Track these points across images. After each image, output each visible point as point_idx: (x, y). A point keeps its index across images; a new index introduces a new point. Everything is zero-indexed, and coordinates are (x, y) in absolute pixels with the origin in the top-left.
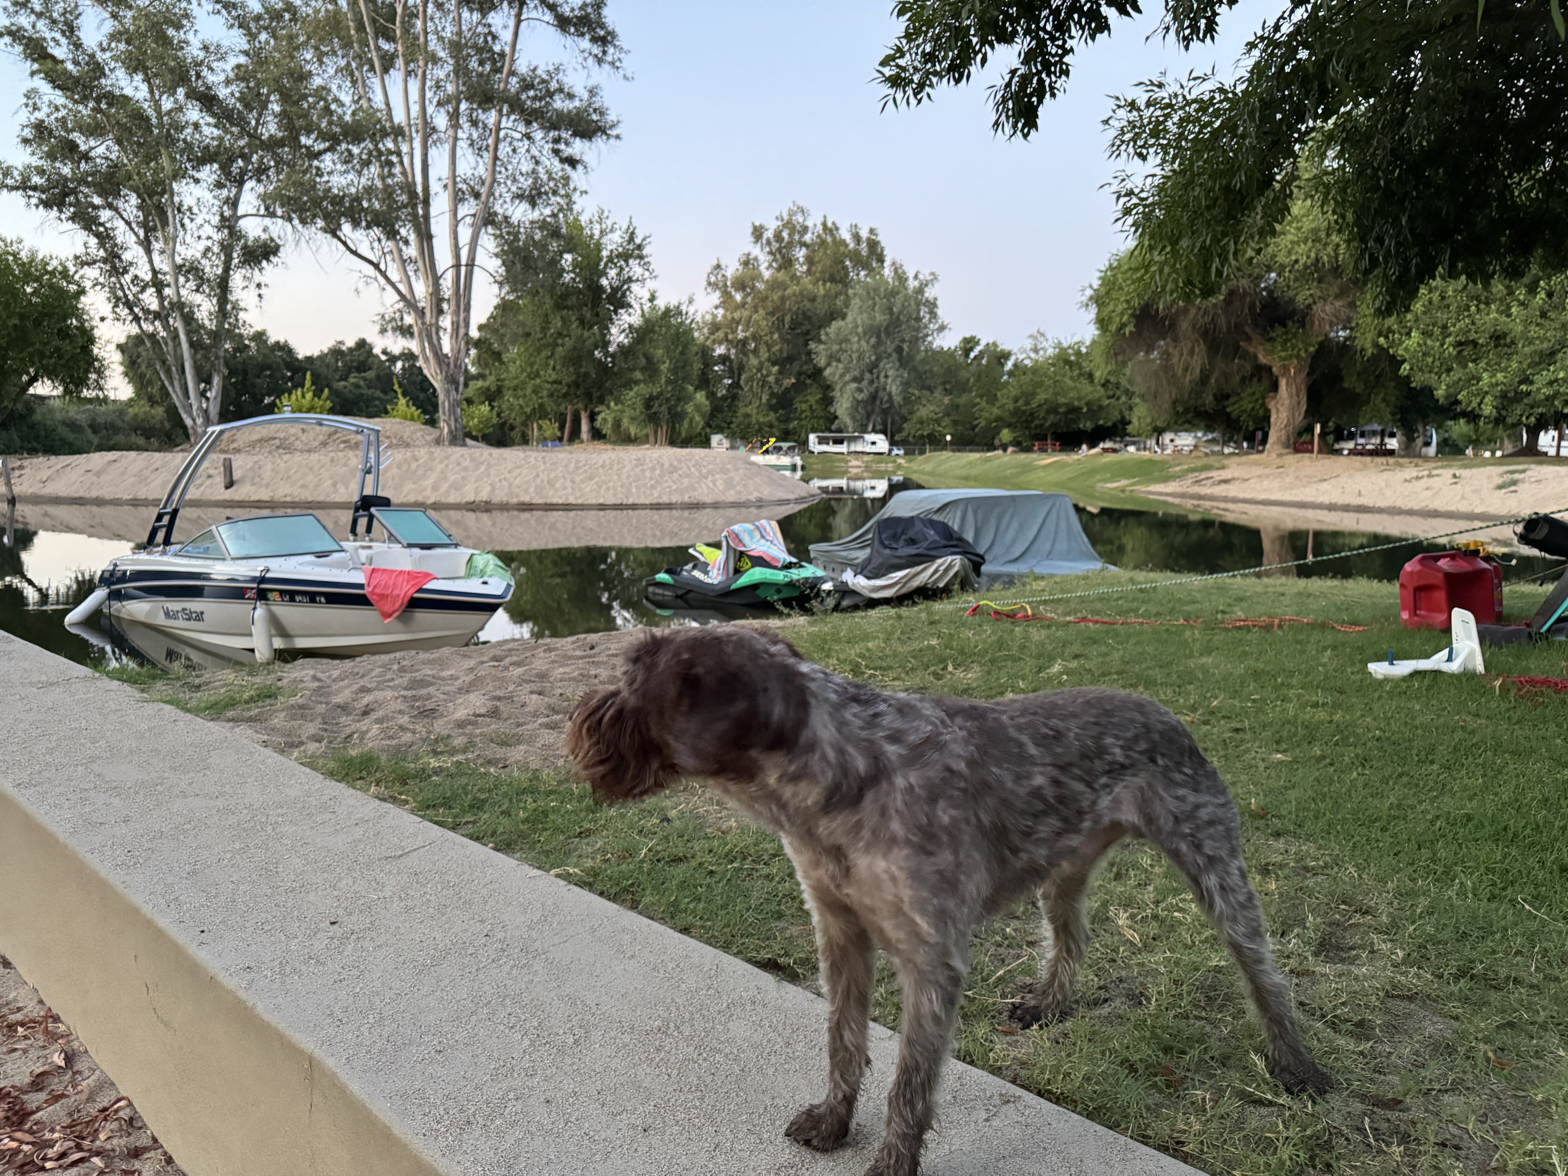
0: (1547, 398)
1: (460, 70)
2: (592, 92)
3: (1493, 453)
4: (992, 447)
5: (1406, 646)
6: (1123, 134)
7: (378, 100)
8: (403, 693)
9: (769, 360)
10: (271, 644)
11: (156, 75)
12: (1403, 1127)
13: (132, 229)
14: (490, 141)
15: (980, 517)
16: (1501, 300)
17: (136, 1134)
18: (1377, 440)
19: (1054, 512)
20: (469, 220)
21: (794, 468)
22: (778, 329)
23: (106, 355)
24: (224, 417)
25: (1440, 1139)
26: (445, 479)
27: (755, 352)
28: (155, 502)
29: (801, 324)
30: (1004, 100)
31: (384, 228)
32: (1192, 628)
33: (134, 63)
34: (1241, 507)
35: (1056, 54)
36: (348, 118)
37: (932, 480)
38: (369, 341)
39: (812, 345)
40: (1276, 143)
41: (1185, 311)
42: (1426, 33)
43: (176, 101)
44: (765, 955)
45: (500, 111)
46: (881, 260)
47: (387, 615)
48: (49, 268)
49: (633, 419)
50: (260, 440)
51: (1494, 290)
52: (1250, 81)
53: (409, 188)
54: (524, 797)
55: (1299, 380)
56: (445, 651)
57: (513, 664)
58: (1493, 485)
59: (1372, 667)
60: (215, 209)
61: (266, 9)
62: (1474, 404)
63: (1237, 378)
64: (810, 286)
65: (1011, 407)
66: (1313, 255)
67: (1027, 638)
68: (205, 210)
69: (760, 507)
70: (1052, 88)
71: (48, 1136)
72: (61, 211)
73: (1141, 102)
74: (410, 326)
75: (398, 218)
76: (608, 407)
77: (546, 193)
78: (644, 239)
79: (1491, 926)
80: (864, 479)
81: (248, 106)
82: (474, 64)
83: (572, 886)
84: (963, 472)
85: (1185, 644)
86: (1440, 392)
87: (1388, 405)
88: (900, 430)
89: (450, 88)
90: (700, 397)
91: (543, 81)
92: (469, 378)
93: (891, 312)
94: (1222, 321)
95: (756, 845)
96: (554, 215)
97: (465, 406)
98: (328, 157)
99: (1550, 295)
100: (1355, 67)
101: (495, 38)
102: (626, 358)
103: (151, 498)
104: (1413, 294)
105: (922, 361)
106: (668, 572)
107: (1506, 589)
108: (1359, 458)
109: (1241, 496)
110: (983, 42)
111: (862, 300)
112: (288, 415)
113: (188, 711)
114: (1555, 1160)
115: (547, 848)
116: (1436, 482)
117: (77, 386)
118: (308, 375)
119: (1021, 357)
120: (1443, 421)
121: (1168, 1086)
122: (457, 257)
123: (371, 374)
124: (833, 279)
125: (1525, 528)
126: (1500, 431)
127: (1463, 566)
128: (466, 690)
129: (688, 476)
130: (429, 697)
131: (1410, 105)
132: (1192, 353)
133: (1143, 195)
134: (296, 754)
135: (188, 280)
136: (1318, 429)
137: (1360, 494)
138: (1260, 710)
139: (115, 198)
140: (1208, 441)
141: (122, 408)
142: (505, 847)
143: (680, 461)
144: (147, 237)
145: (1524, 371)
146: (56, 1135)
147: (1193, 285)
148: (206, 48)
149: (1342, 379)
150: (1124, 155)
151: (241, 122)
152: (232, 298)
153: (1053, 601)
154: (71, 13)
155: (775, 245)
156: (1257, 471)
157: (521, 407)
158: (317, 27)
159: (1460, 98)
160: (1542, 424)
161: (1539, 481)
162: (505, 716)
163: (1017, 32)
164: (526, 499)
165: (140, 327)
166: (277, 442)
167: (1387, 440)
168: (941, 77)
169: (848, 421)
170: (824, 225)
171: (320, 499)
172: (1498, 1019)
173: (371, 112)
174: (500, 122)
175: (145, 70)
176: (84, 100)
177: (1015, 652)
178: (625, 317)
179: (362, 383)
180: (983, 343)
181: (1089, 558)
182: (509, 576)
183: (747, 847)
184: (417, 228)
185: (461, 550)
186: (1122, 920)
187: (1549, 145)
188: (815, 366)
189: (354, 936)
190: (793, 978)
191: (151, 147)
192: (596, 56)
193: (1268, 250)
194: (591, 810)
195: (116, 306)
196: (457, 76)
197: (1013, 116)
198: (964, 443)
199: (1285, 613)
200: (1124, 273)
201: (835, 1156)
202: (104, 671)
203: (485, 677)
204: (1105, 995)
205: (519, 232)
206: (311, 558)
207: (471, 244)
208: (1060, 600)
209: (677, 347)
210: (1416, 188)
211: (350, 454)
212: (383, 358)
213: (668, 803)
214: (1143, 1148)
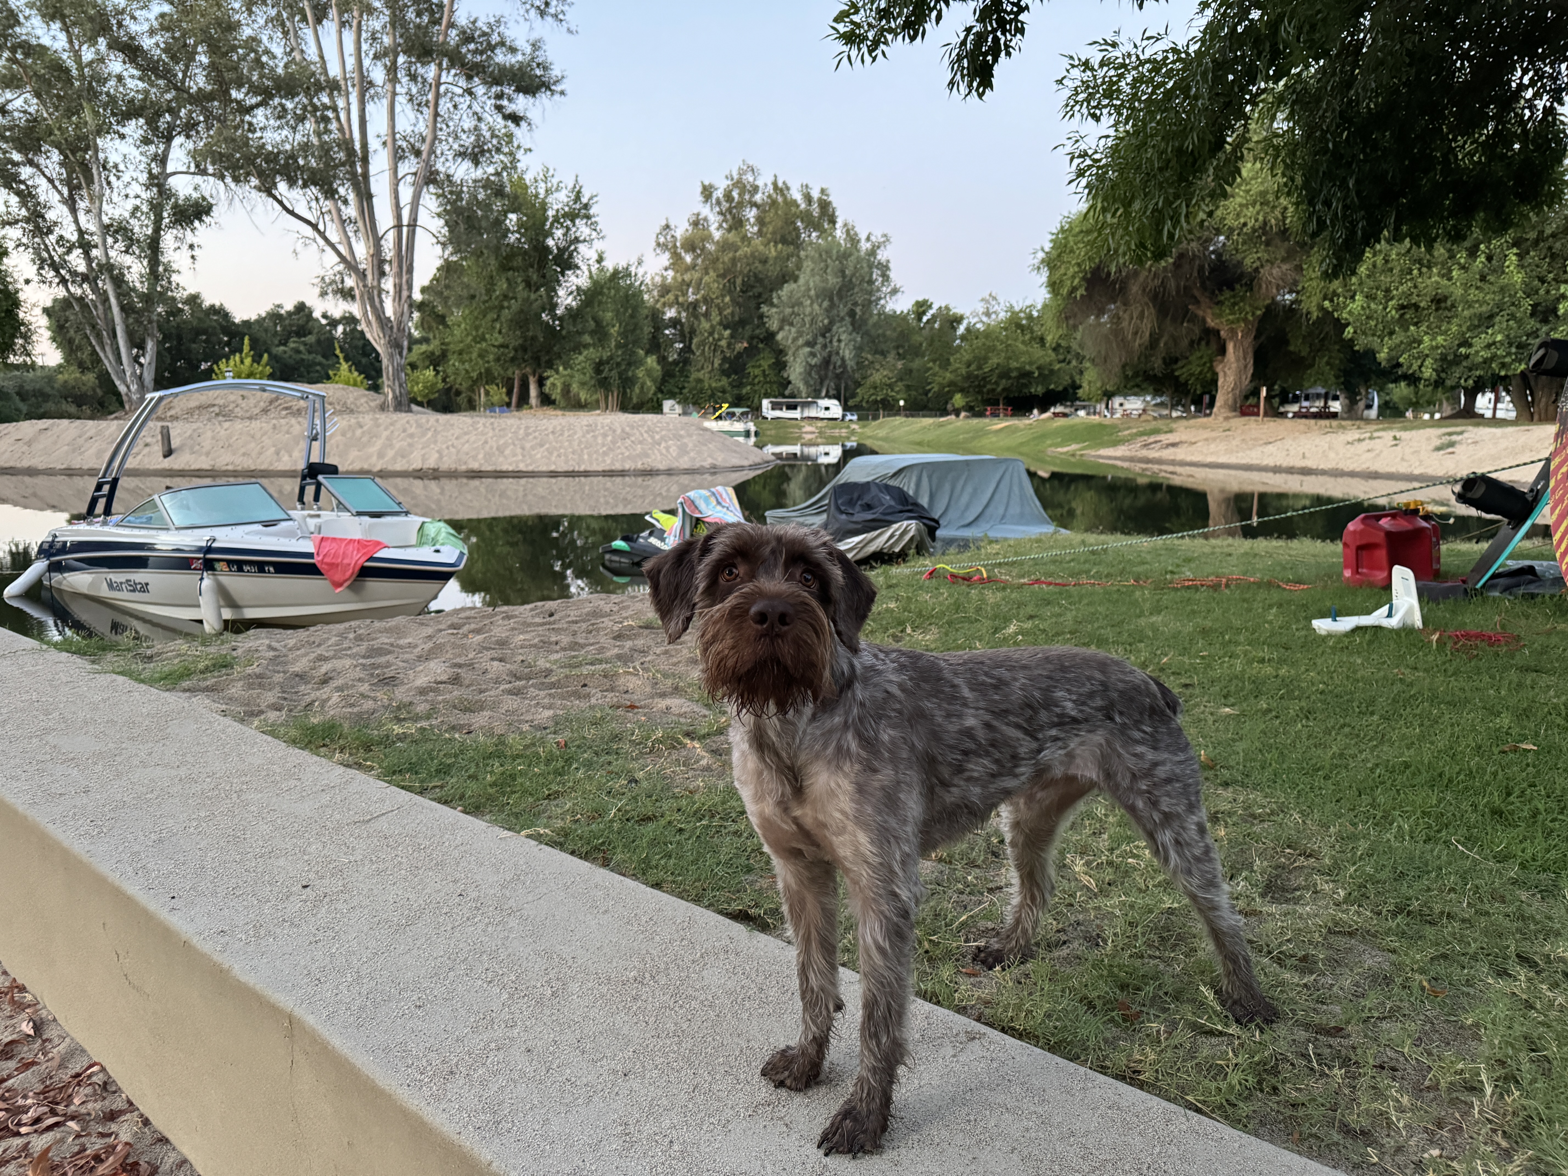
0: (1485, 361)
1: (397, 21)
2: (535, 46)
3: (1432, 416)
4: (944, 412)
5: (1349, 604)
6: (1077, 94)
7: (312, 53)
8: (361, 661)
9: (720, 323)
10: (220, 615)
11: (74, 24)
12: (1344, 1052)
13: (55, 187)
14: (430, 97)
15: (935, 481)
16: (1443, 264)
17: (110, 1098)
18: (1320, 403)
19: (1007, 476)
20: (410, 179)
21: (747, 434)
22: (730, 292)
23: (33, 320)
24: (160, 384)
25: (1378, 1062)
26: (391, 446)
27: (707, 315)
28: (92, 472)
29: (753, 287)
30: (959, 59)
31: (322, 187)
32: (1142, 588)
33: (51, 11)
34: (1188, 470)
35: (1012, 12)
36: (280, 71)
37: (886, 445)
38: (308, 304)
39: (764, 309)
40: (1228, 105)
41: (1136, 274)
43: (98, 52)
44: (736, 907)
45: (440, 65)
46: (833, 221)
47: (337, 585)
49: (583, 384)
50: (199, 407)
51: (1436, 253)
52: (1203, 41)
53: (346, 144)
54: (491, 762)
55: (1246, 344)
56: (400, 620)
57: (473, 631)
58: (1432, 447)
59: (1317, 624)
60: (142, 166)
62: (1415, 367)
63: (1185, 343)
64: (761, 248)
65: (964, 371)
66: (1261, 218)
67: (983, 600)
68: (131, 167)
69: (714, 473)
70: (1007, 47)
71: (20, 1102)
73: (1095, 62)
74: (352, 289)
75: (335, 177)
76: (557, 372)
77: (489, 151)
78: (591, 198)
79: (1427, 865)
80: (818, 445)
81: (175, 58)
82: (411, 15)
83: (543, 846)
84: (917, 438)
85: (1135, 604)
86: (1382, 356)
87: (1332, 368)
88: (854, 395)
89: (387, 40)
90: (651, 361)
91: (484, 34)
92: (413, 342)
93: (844, 275)
94: (1172, 285)
95: (723, 803)
96: (498, 174)
97: (409, 371)
98: (260, 112)
99: (1489, 258)
100: (1306, 28)
102: (574, 321)
103: (85, 467)
104: (1358, 258)
105: (875, 325)
106: (624, 539)
107: (1444, 547)
108: (1304, 421)
109: (1189, 459)
111: (814, 262)
112: (230, 381)
113: (142, 681)
114: (1484, 1078)
115: (517, 810)
116: (1377, 444)
118: (246, 341)
119: (973, 321)
120: (1385, 384)
121: (1125, 1021)
122: (399, 217)
123: (311, 339)
124: (784, 241)
125: (1463, 487)
126: (1440, 394)
127: (1403, 525)
128: (425, 658)
129: (641, 442)
130: (388, 665)
131: (1359, 67)
132: (1141, 316)
133: (1097, 156)
134: (256, 723)
135: (116, 241)
136: (1264, 392)
137: (1304, 457)
138: (1209, 666)
139: (35, 154)
140: (1156, 405)
141: (51, 374)
142: (474, 809)
143: (632, 427)
144: (71, 195)
145: (1464, 334)
146: (29, 1101)
147: (1146, 248)
149: (1287, 343)
150: (1078, 116)
151: (167, 74)
152: (164, 259)
153: (1006, 564)
155: (725, 205)
156: (1207, 434)
157: (467, 371)
159: (1407, 60)
160: (1479, 387)
161: (1475, 443)
162: (467, 682)
164: (475, 466)
165: (68, 290)
166: (216, 409)
167: (1330, 403)
168: (896, 35)
169: (802, 386)
170: (775, 184)
171: (263, 467)
172: (1432, 952)
173: (305, 65)
174: (440, 76)
175: (63, 18)
177: (972, 614)
178: (573, 279)
179: (302, 348)
180: (935, 307)
181: (1041, 522)
182: (460, 543)
183: (715, 805)
184: (356, 187)
185: (412, 518)
186: (1079, 866)
187: (1492, 108)
188: (767, 330)
189: (327, 899)
190: (764, 927)
191: (72, 100)
192: (538, 8)
193: (1219, 213)
194: (559, 773)
195: (41, 268)
196: (394, 27)
197: (969, 75)
198: (917, 408)
199: (1232, 573)
200: (1075, 236)
201: (810, 1093)
202: (48, 643)
203: (444, 644)
204: (1064, 938)
205: (462, 192)
206: (258, 527)
207: (412, 203)
208: (1014, 563)
209: (626, 310)
210: (1363, 151)
211: (293, 421)
212: (324, 322)
213: (634, 765)
214: (1102, 1078)
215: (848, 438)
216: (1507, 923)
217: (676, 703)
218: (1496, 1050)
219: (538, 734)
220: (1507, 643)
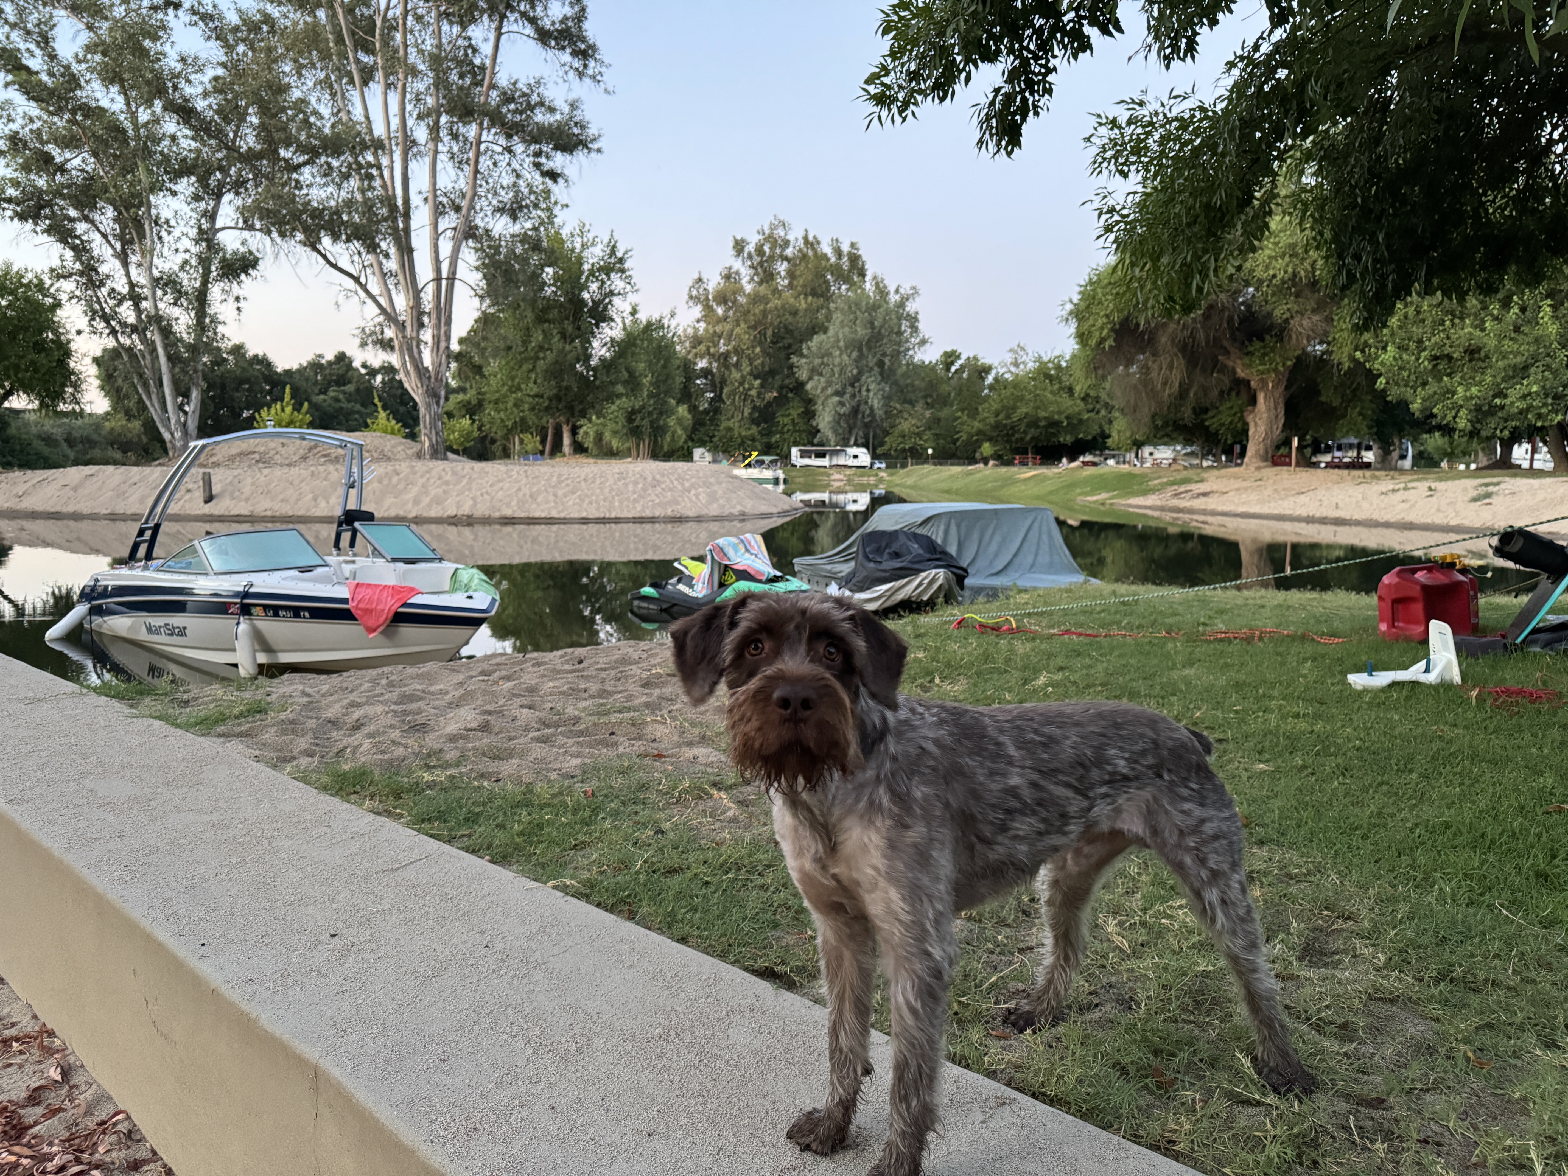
0: (1521, 412)
1: (440, 83)
2: (573, 106)
3: (1468, 466)
4: (972, 461)
5: (1385, 658)
6: (1105, 151)
7: (358, 113)
8: (393, 707)
9: (751, 373)
10: (255, 659)
11: (132, 87)
12: (1386, 1125)
13: (108, 242)
14: (471, 154)
15: (963, 530)
16: (1476, 315)
17: (135, 1146)
18: (1353, 453)
19: (1036, 525)
20: (449, 233)
21: (776, 481)
22: (760, 343)
23: (83, 369)
24: (204, 431)
25: (1422, 1136)
26: (427, 493)
27: (737, 365)
28: (135, 517)
29: (783, 338)
30: (988, 118)
31: (364, 241)
32: (1174, 639)
33: (111, 75)
34: (1220, 520)
35: (1040, 73)
36: (327, 131)
37: (914, 494)
38: (348, 354)
39: (794, 359)
40: (1256, 161)
41: (1165, 325)
42: (1402, 53)
43: (153, 113)
44: (762, 963)
45: (481, 124)
46: (862, 274)
47: (371, 630)
48: (25, 281)
49: (615, 433)
50: (240, 455)
51: (1468, 305)
52: (1230, 99)
53: (389, 201)
54: (518, 811)
55: (1277, 394)
56: (430, 666)
57: (503, 678)
58: (1467, 498)
59: (1352, 678)
60: (193, 222)
61: (244, 20)
62: (1449, 418)
63: (1215, 393)
64: (792, 300)
65: (992, 420)
66: (1290, 270)
67: (1012, 651)
68: (182, 223)
69: (743, 520)
70: (1035, 107)
71: (46, 1149)
72: (36, 224)
73: (1123, 120)
74: (391, 340)
75: (378, 232)
76: (590, 420)
77: (527, 206)
78: (626, 253)
79: (1470, 931)
80: (846, 492)
81: (227, 120)
82: (454, 77)
83: (569, 898)
84: (945, 486)
85: (1167, 656)
86: (1416, 406)
87: (1364, 419)
88: (882, 444)
89: (430, 101)
90: (682, 410)
91: (524, 95)
92: (450, 391)
93: (873, 327)
94: (1201, 336)
95: (750, 856)
96: (535, 229)
97: (446, 420)
98: (307, 170)
99: (1523, 310)
100: (1333, 87)
101: (475, 51)
102: (608, 371)
103: (129, 512)
104: (1390, 311)
105: (903, 375)
106: (654, 585)
107: (1482, 601)
108: (1336, 471)
109: (1220, 508)
110: (968, 60)
111: (843, 314)
112: (270, 430)
113: (178, 726)
114: (1533, 1155)
115: (543, 860)
116: (1411, 495)
117: (53, 400)
118: (288, 389)
119: (1001, 371)
120: (1419, 434)
121: (1159, 1088)
122: (438, 270)
123: (350, 388)
124: (814, 294)
125: (1500, 540)
126: (1475, 444)
127: (1440, 579)
128: (456, 704)
129: (671, 490)
130: (419, 712)
131: (1387, 123)
132: (1171, 366)
133: (1125, 212)
134: (288, 769)
135: (165, 294)
136: (1295, 442)
137: (1337, 507)
138: (1243, 721)
139: (91, 210)
140: (1186, 454)
141: (98, 421)
142: (501, 859)
143: (663, 475)
144: (123, 249)
145: (1498, 385)
146: (55, 1149)
147: (1174, 302)
148: (183, 60)
149: (1318, 393)
150: (1105, 172)
151: (219, 135)
152: (210, 311)
153: (1036, 614)
154: (45, 24)
155: (756, 259)
156: (1238, 484)
157: (502, 421)
158: (296, 39)
159: (1435, 117)
160: (1515, 438)
161: (1513, 494)
162: (497, 730)
163: (1000, 51)
164: (508, 512)
165: (117, 340)
166: (257, 456)
167: (1363, 453)
168: (926, 96)
169: (830, 435)
170: (806, 239)
171: (301, 513)
172: (1477, 1021)
173: (351, 125)
174: (480, 135)
175: (122, 82)
176: (59, 112)
177: (1000, 665)
178: (607, 331)
179: (341, 396)
180: (964, 357)
181: (1071, 571)
182: (492, 589)
183: (741, 858)
184: (398, 241)
185: (445, 564)
186: (1111, 927)
187: (1522, 165)
188: (797, 380)
189: (355, 949)
190: (790, 986)
191: (128, 159)
192: (577, 69)
193: (1248, 265)
194: (586, 823)
195: (93, 319)
196: (437, 89)
197: (997, 134)
198: (945, 456)
199: (1265, 626)
200: (1104, 288)
201: (837, 1158)
202: (88, 687)
203: (474, 691)
204: (1096, 1001)
205: (500, 246)
206: (295, 573)
207: (451, 257)
208: (1043, 613)
209: (659, 361)
210: (1392, 205)
211: (331, 468)
212: (363, 371)
213: (662, 815)
214: (1135, 1147)
215: (876, 486)
216: (1554, 992)
217: (702, 752)
218: (1546, 1126)
219: (566, 783)
220: (1549, 700)
